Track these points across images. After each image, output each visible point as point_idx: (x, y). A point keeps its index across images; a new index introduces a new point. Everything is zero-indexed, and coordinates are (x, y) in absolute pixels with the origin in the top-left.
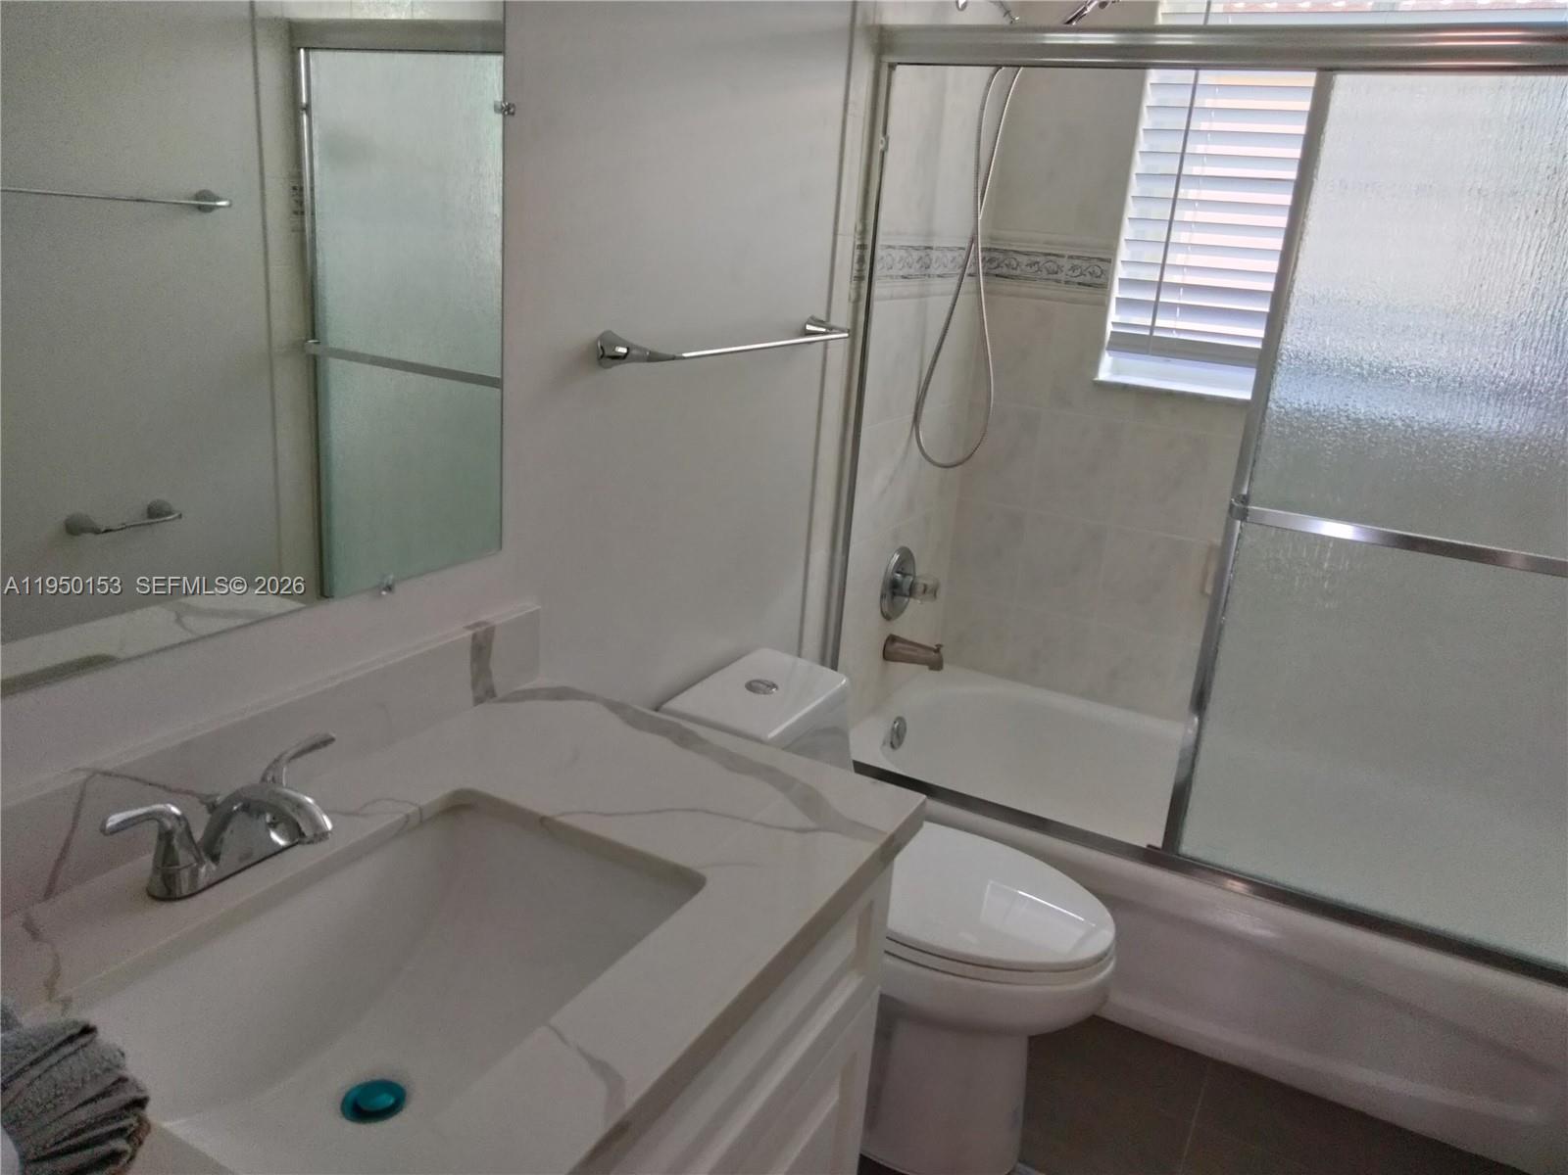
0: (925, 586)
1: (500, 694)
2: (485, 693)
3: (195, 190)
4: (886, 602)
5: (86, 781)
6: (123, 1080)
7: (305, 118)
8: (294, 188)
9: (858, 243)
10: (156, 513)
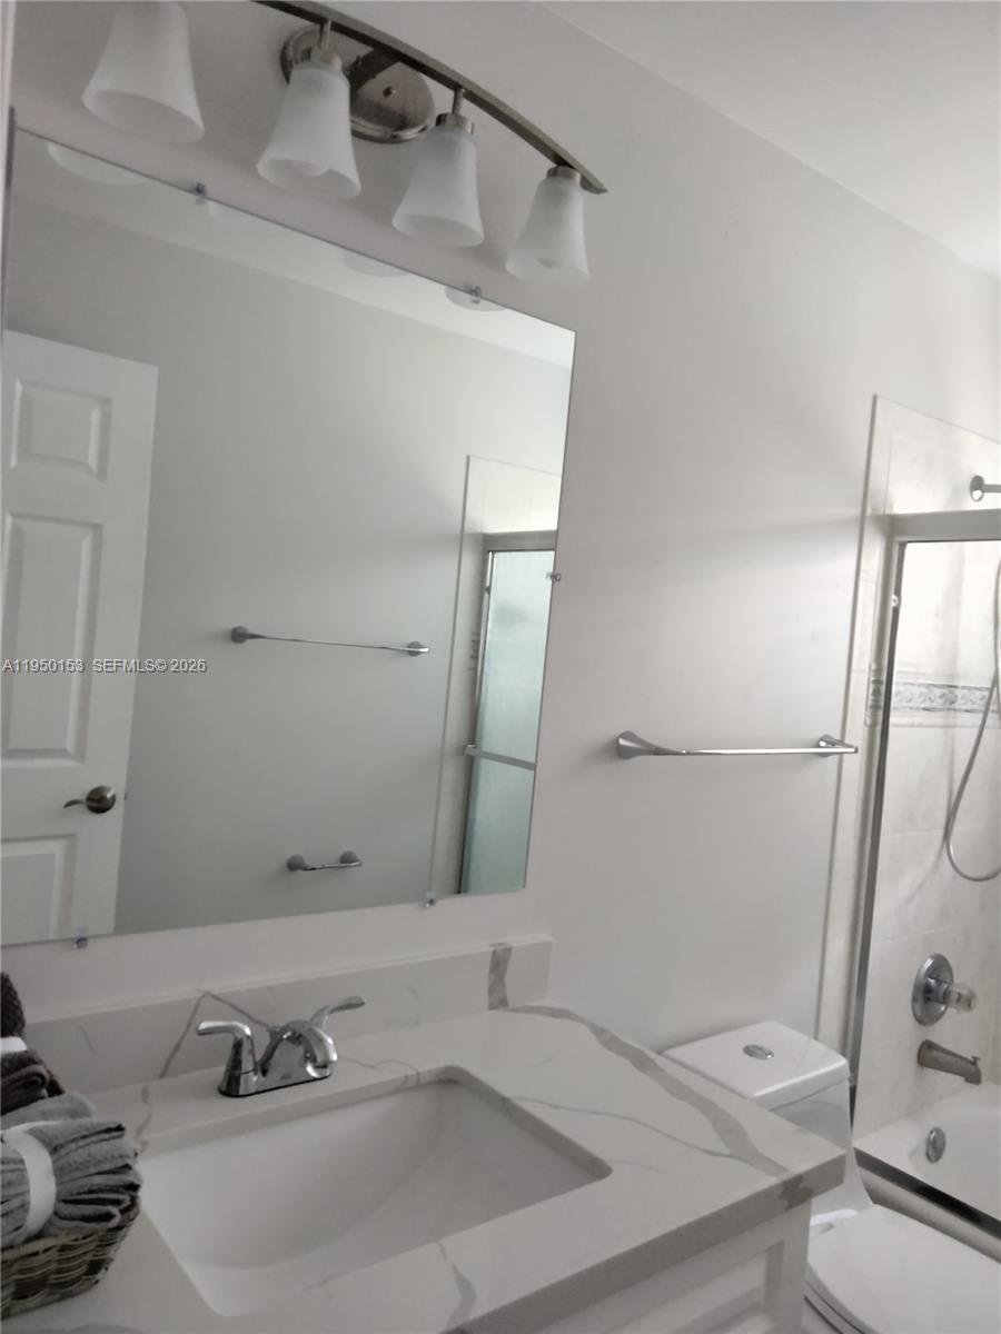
0: (960, 995)
1: (511, 1004)
2: (499, 1002)
3: (410, 641)
4: (918, 1006)
5: (200, 999)
6: (127, 1167)
7: (486, 595)
8: (473, 641)
9: (872, 679)
10: (347, 859)
